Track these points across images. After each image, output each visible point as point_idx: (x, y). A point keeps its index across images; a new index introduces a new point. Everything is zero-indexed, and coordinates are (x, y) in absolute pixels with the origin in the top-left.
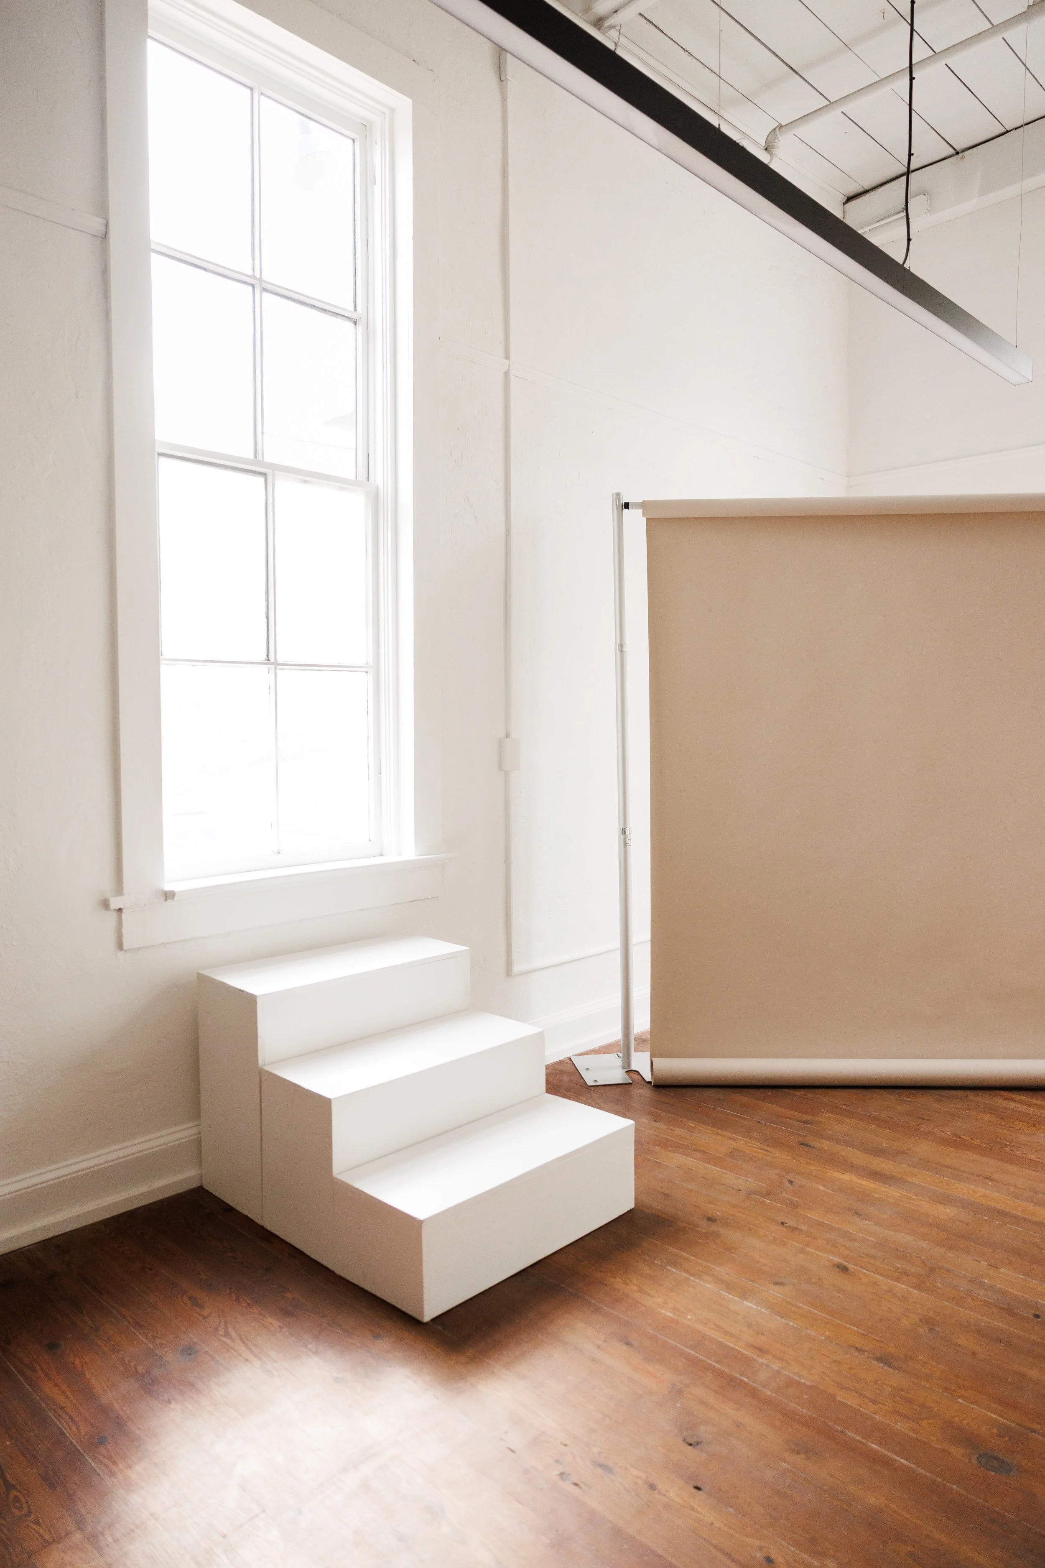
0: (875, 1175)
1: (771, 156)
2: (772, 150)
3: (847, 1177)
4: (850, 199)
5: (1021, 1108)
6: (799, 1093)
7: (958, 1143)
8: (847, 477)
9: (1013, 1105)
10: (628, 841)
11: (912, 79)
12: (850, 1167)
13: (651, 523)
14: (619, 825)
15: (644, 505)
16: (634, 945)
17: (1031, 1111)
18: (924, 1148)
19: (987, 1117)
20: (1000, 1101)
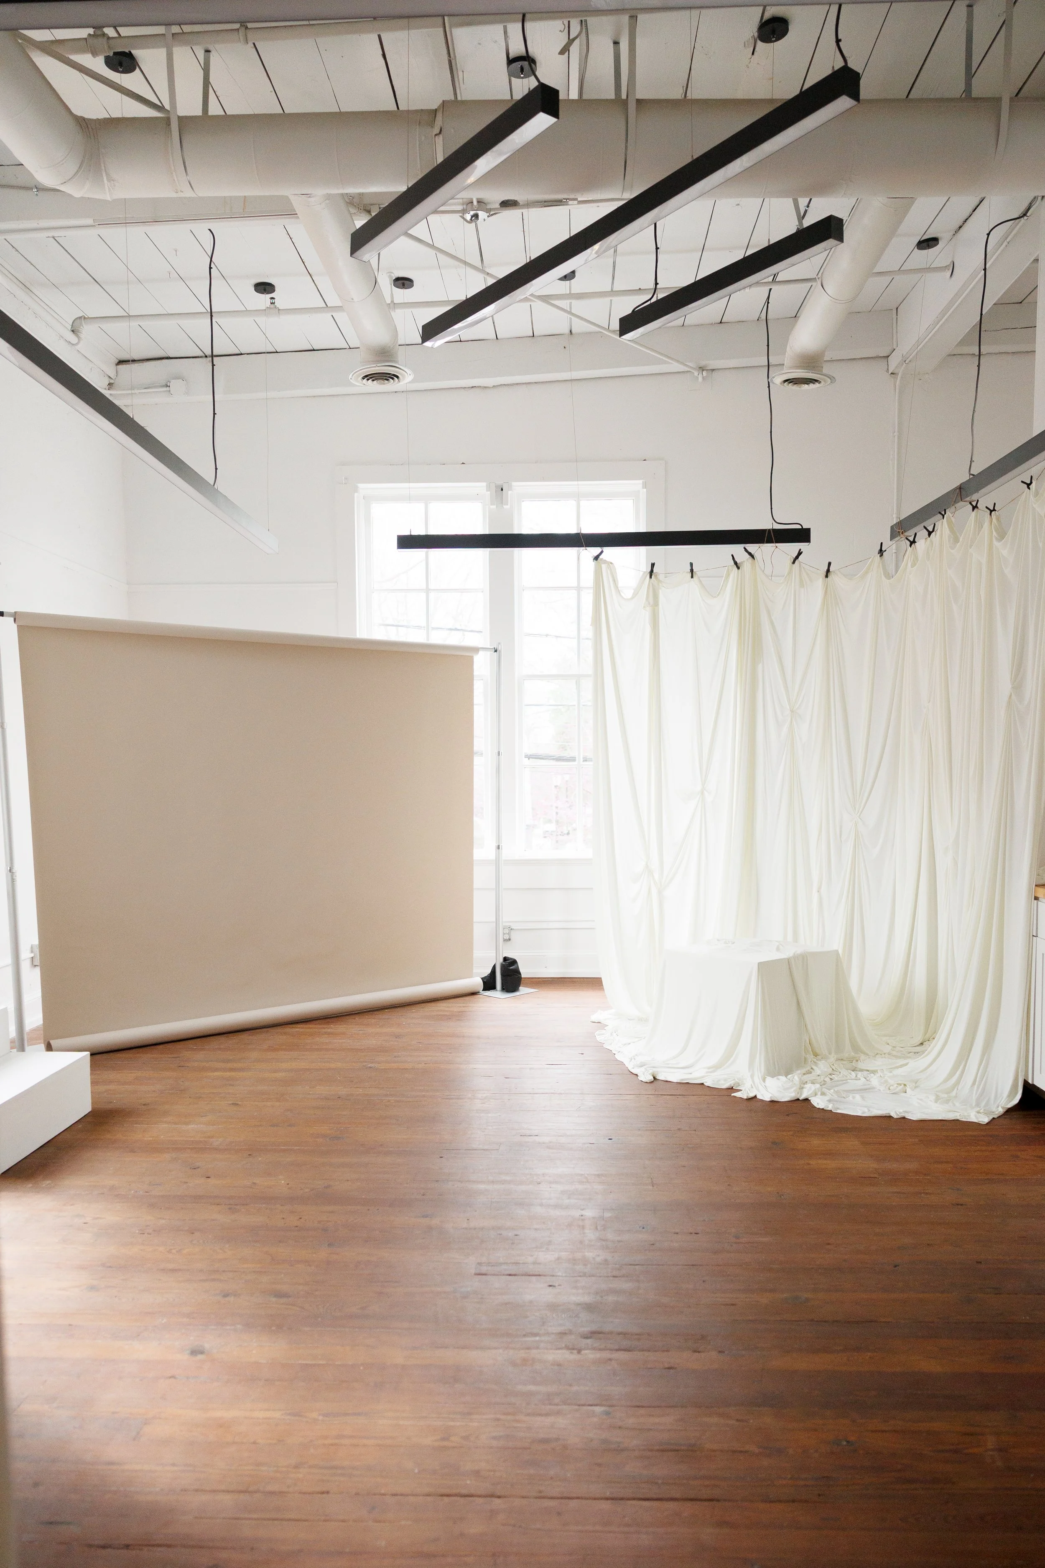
0: (231, 1070)
1: (78, 338)
2: (78, 333)
3: (216, 1074)
4: (121, 362)
5: (301, 1030)
6: (161, 1046)
7: (272, 1049)
8: (127, 584)
9: (297, 1029)
10: (14, 878)
11: (213, 365)
12: (216, 1070)
13: (22, 630)
14: (7, 865)
15: (15, 616)
16: (23, 960)
17: (308, 1030)
18: (254, 1055)
19: (285, 1037)
20: (288, 1030)
